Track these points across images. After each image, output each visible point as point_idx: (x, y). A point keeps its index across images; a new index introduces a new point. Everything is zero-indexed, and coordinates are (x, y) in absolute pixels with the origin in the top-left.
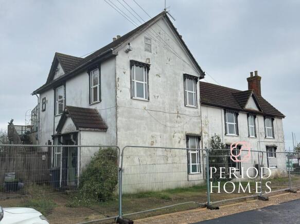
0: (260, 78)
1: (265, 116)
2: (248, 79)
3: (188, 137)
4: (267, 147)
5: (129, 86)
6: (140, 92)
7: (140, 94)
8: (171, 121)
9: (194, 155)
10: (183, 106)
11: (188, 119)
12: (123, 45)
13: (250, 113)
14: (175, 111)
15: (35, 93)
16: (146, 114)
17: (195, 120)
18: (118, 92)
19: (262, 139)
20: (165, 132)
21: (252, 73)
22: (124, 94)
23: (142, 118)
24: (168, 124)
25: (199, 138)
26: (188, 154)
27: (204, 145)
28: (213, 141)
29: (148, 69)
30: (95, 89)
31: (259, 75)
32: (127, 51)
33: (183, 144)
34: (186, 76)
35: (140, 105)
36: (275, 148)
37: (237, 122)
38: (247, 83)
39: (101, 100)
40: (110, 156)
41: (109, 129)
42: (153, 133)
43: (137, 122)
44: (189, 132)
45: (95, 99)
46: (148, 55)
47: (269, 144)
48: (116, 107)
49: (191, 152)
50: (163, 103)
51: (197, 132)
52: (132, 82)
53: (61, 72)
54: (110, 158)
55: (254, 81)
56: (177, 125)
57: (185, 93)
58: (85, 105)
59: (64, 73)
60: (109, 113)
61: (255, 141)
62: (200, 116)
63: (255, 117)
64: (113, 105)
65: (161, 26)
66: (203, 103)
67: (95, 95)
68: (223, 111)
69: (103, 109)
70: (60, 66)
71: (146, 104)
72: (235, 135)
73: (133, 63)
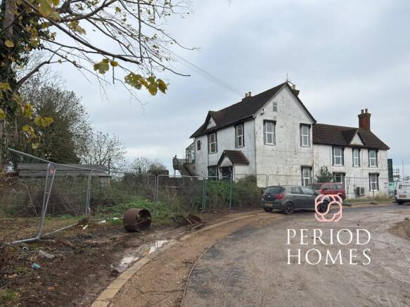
0: (370, 115)
1: (369, 149)
2: (359, 116)
3: (303, 168)
4: (370, 174)
5: (263, 136)
6: (270, 139)
7: (270, 141)
8: (290, 157)
9: (307, 180)
10: (299, 147)
11: (302, 155)
12: (259, 110)
13: (355, 147)
14: (293, 150)
15: (192, 137)
16: (273, 153)
17: (308, 155)
18: (257, 141)
19: (366, 167)
20: (286, 165)
21: (362, 111)
22: (260, 142)
23: (271, 156)
24: (289, 159)
25: (311, 168)
26: (302, 179)
27: (315, 173)
28: (322, 170)
29: (275, 124)
30: (240, 138)
31: (369, 112)
32: (262, 114)
33: (299, 172)
34: (301, 125)
35: (269, 148)
36: (378, 175)
37: (343, 155)
38: (358, 119)
39: (244, 145)
40: (252, 179)
41: (250, 164)
42: (278, 166)
43: (268, 159)
44: (303, 164)
45: (240, 144)
46: (275, 114)
47: (372, 172)
48: (255, 150)
49: (304, 178)
50: (285, 145)
51: (310, 164)
52: (264, 134)
53: (213, 124)
54: (253, 181)
55: (364, 118)
56: (294, 160)
57: (301, 137)
58: (232, 148)
59: (215, 125)
60: (250, 153)
61: (358, 169)
62: (312, 153)
63: (359, 151)
64: (253, 148)
65: (285, 93)
66: (315, 143)
67: (240, 142)
68: (331, 147)
69: (246, 151)
70: (212, 120)
71: (273, 147)
72: (341, 165)
73: (265, 121)
